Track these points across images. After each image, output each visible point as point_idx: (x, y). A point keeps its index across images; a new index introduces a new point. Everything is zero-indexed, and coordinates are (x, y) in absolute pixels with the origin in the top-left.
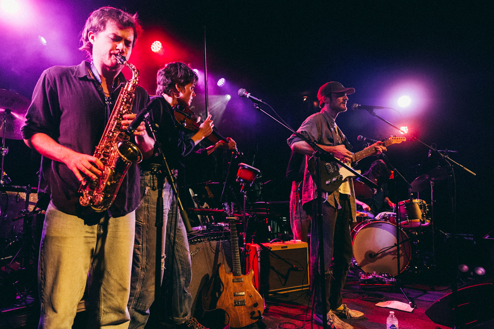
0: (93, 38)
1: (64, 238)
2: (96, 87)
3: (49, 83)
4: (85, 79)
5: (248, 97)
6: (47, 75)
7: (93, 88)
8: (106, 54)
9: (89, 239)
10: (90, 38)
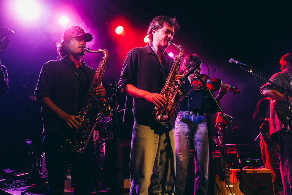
0: (154, 32)
1: (146, 139)
2: (156, 58)
3: (134, 57)
4: (151, 54)
5: (236, 63)
6: (133, 53)
7: (155, 58)
8: (162, 40)
9: (156, 141)
10: (153, 32)
